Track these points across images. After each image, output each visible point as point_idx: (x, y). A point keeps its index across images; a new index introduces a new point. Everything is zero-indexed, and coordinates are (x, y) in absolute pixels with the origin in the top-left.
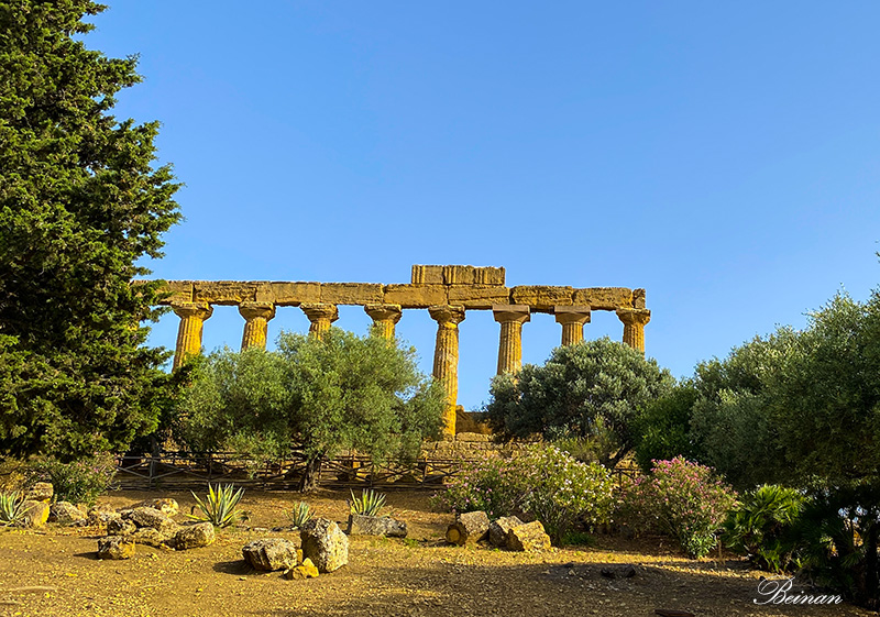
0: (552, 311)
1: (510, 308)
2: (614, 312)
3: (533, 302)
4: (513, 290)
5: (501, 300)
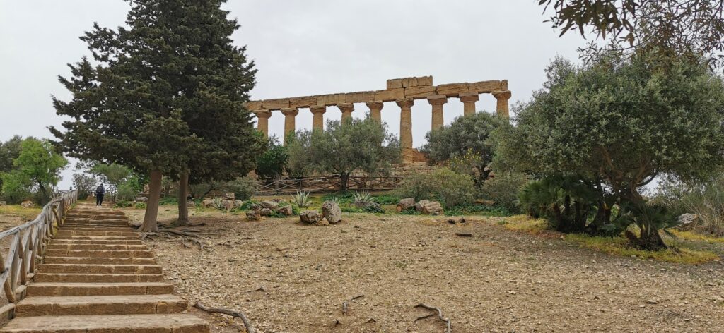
0: (458, 97)
1: (436, 97)
2: (491, 94)
3: (447, 92)
4: (437, 88)
5: (431, 93)
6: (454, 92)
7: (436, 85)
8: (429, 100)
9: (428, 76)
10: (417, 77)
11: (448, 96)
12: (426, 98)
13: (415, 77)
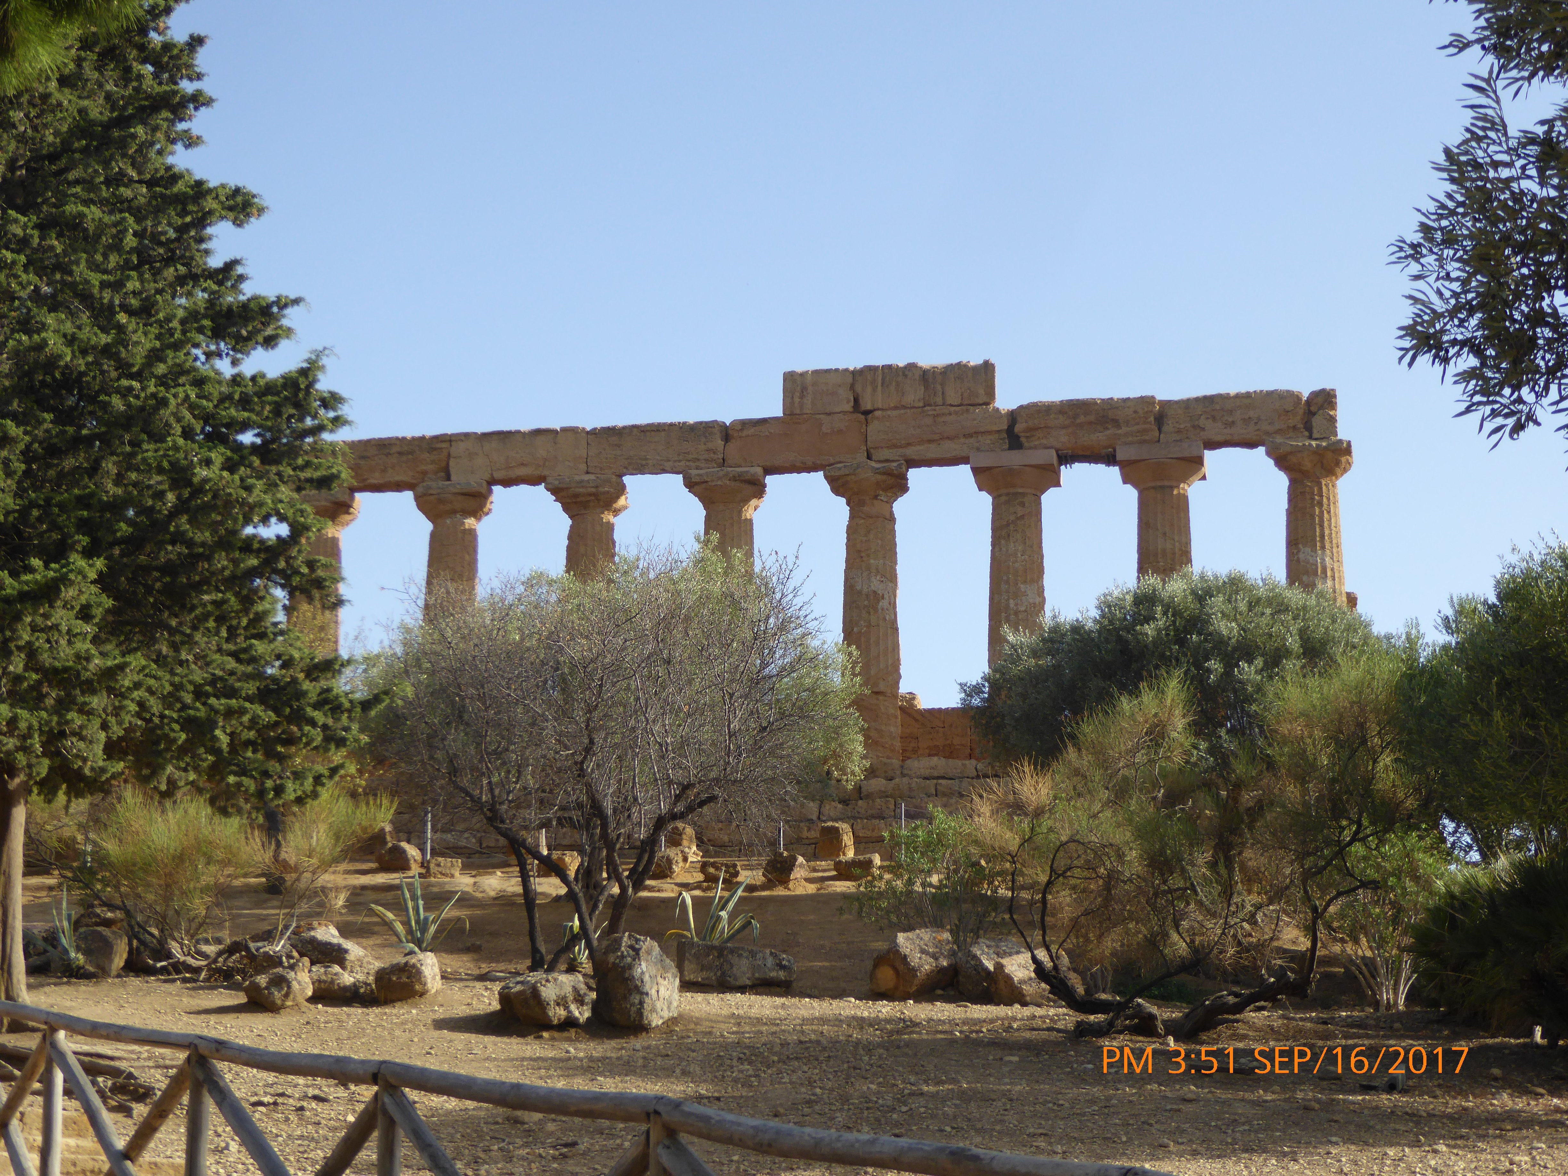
0: (1110, 460)
1: (1015, 459)
2: (1261, 450)
3: (1063, 439)
4: (1013, 416)
5: (987, 440)
6: (1098, 438)
7: (1013, 406)
8: (976, 471)
9: (975, 360)
10: (925, 362)
11: (1067, 458)
12: (964, 460)
13: (912, 366)
